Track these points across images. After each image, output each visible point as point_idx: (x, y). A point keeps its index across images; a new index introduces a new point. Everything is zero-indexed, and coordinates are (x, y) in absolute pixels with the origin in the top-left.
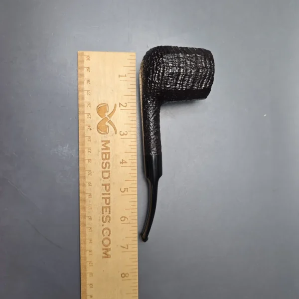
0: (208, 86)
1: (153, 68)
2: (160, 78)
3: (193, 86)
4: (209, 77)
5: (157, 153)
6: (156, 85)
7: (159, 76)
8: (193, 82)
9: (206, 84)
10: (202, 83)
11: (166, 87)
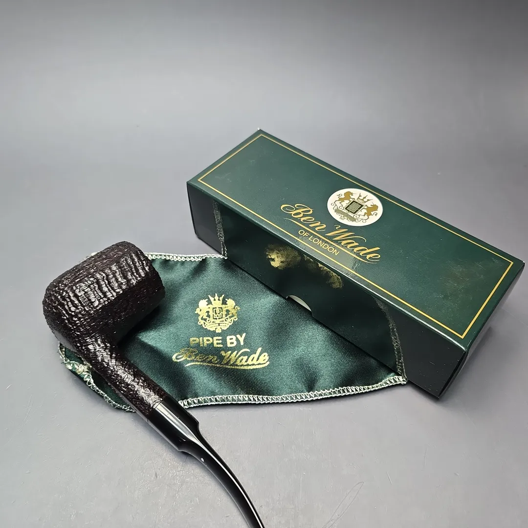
0: (147, 268)
1: (59, 301)
2: (76, 302)
3: (128, 281)
4: (139, 259)
5: (161, 396)
6: (80, 316)
7: (72, 302)
8: (125, 277)
9: (143, 269)
10: (137, 271)
11: (95, 307)
